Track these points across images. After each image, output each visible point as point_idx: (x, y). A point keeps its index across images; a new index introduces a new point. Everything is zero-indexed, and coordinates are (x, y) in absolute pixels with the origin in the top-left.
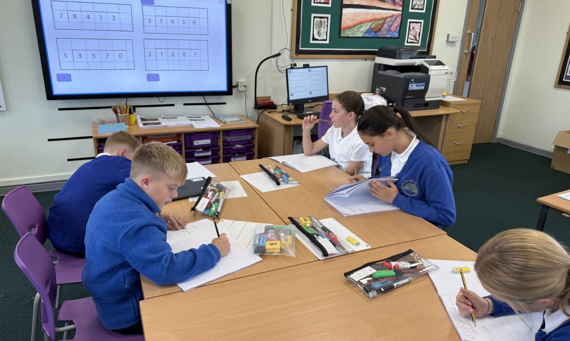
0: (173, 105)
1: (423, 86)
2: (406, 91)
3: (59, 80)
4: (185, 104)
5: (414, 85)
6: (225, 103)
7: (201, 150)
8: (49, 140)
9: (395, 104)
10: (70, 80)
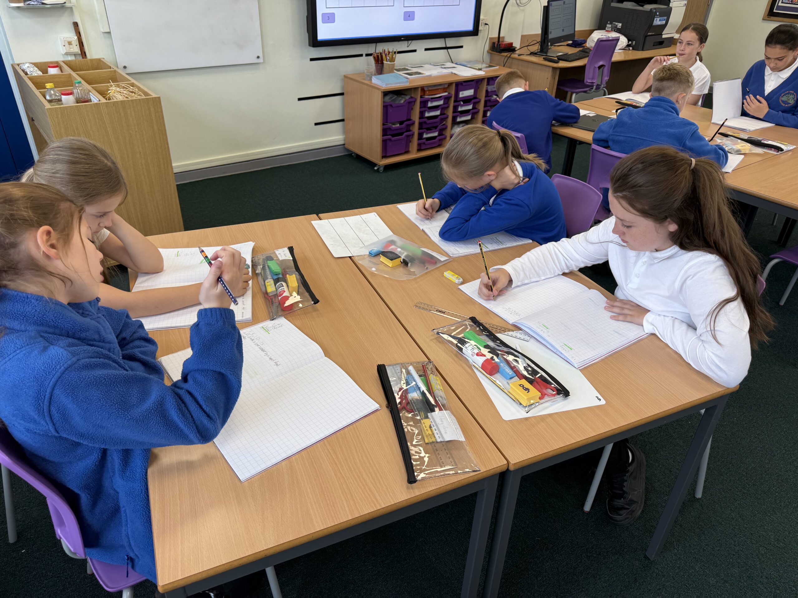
0: (415, 51)
1: (665, 20)
2: (651, 26)
3: (324, 22)
4: (426, 50)
5: (658, 19)
6: (462, 47)
7: (462, 103)
8: (300, 99)
9: (634, 42)
10: (333, 21)
